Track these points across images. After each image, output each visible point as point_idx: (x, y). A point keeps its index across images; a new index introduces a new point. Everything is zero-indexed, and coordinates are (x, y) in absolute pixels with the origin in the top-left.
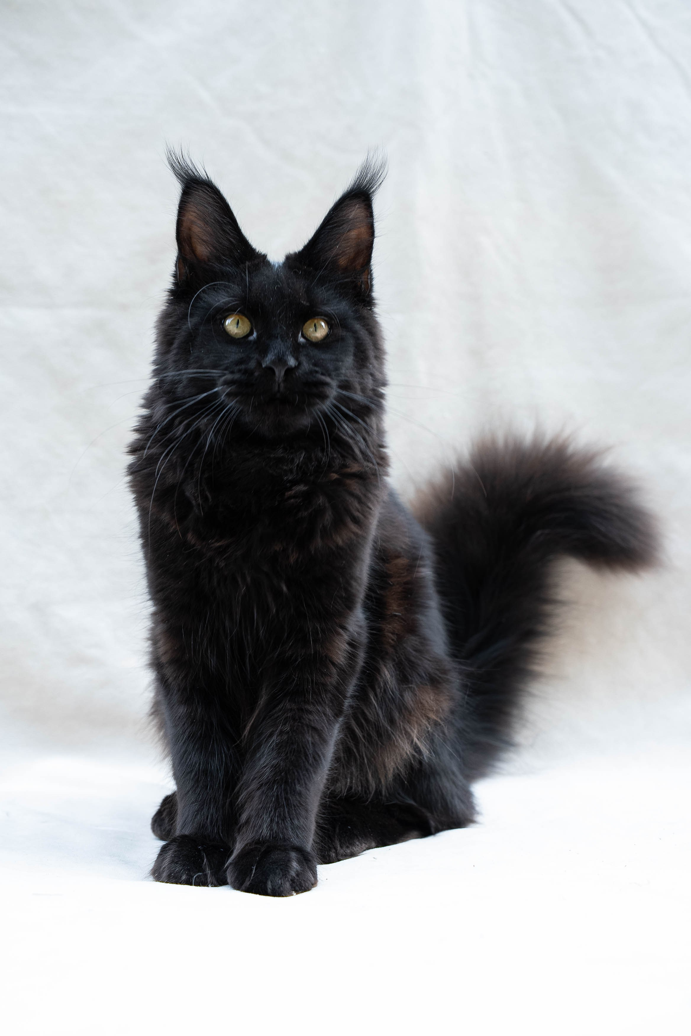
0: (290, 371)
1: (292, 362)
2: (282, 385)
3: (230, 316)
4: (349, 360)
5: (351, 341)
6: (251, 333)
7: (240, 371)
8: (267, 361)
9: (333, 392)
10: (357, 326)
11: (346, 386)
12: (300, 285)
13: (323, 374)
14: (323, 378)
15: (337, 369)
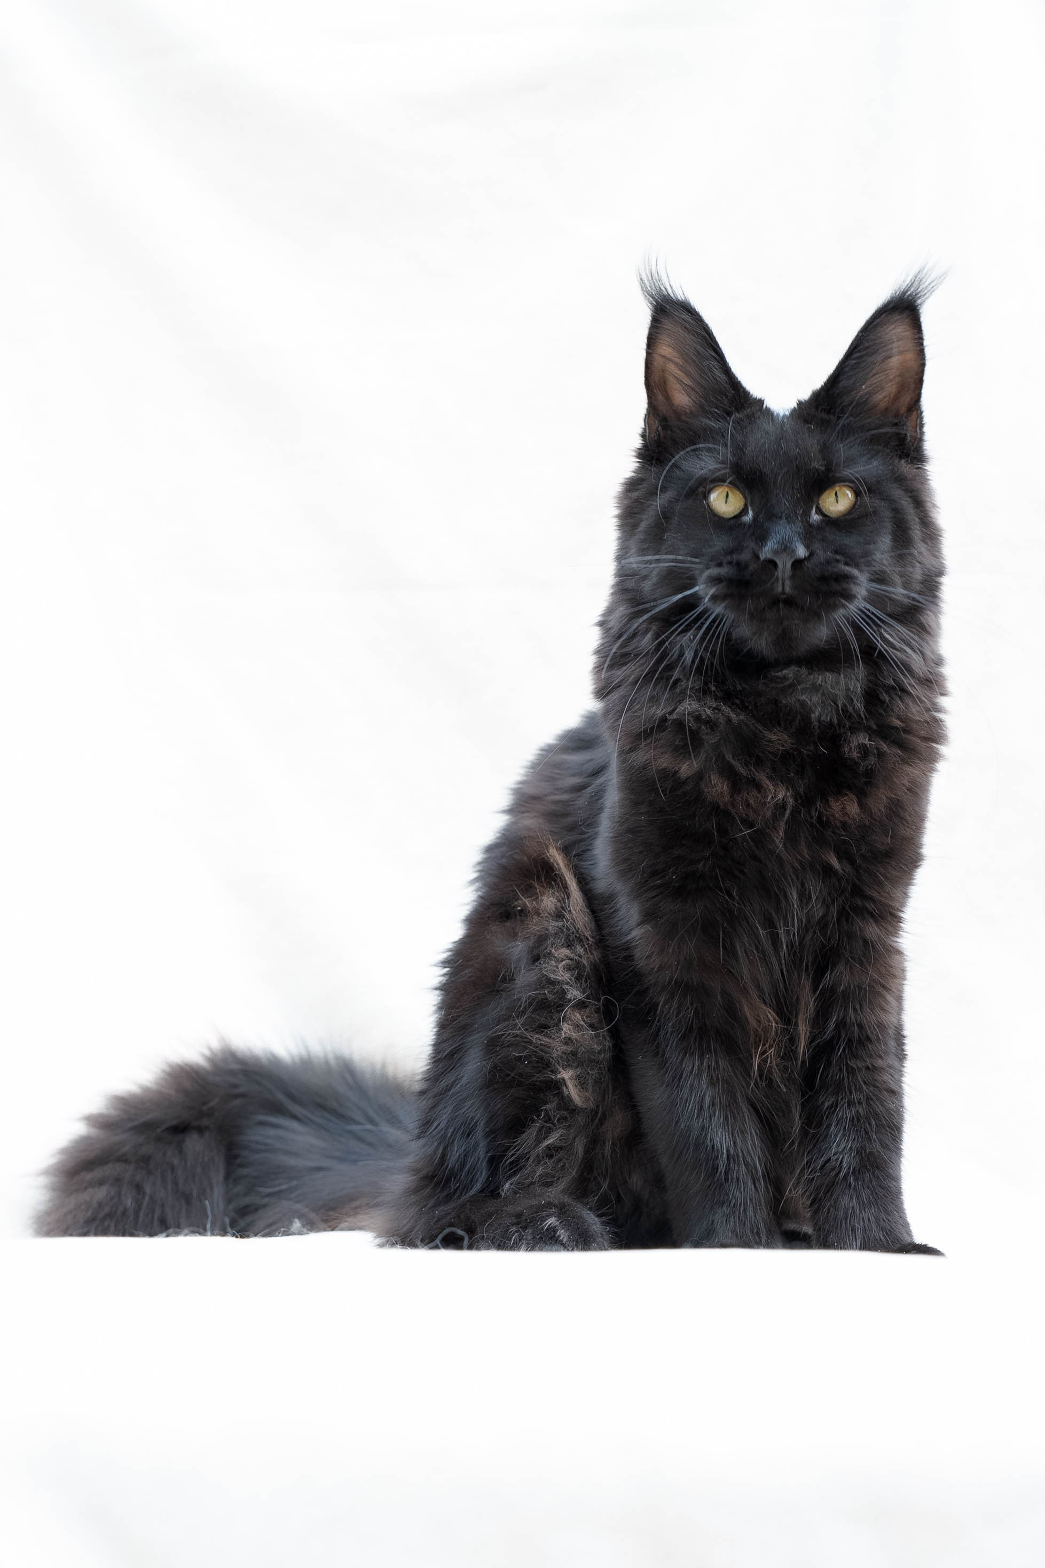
0: (798, 564)
1: (801, 552)
2: (788, 583)
3: (716, 488)
4: (885, 542)
5: (887, 514)
6: (744, 511)
7: (730, 563)
8: (767, 552)
9: (862, 587)
10: (897, 493)
11: (880, 578)
12: (811, 442)
13: (846, 564)
14: (847, 569)
15: (866, 554)
